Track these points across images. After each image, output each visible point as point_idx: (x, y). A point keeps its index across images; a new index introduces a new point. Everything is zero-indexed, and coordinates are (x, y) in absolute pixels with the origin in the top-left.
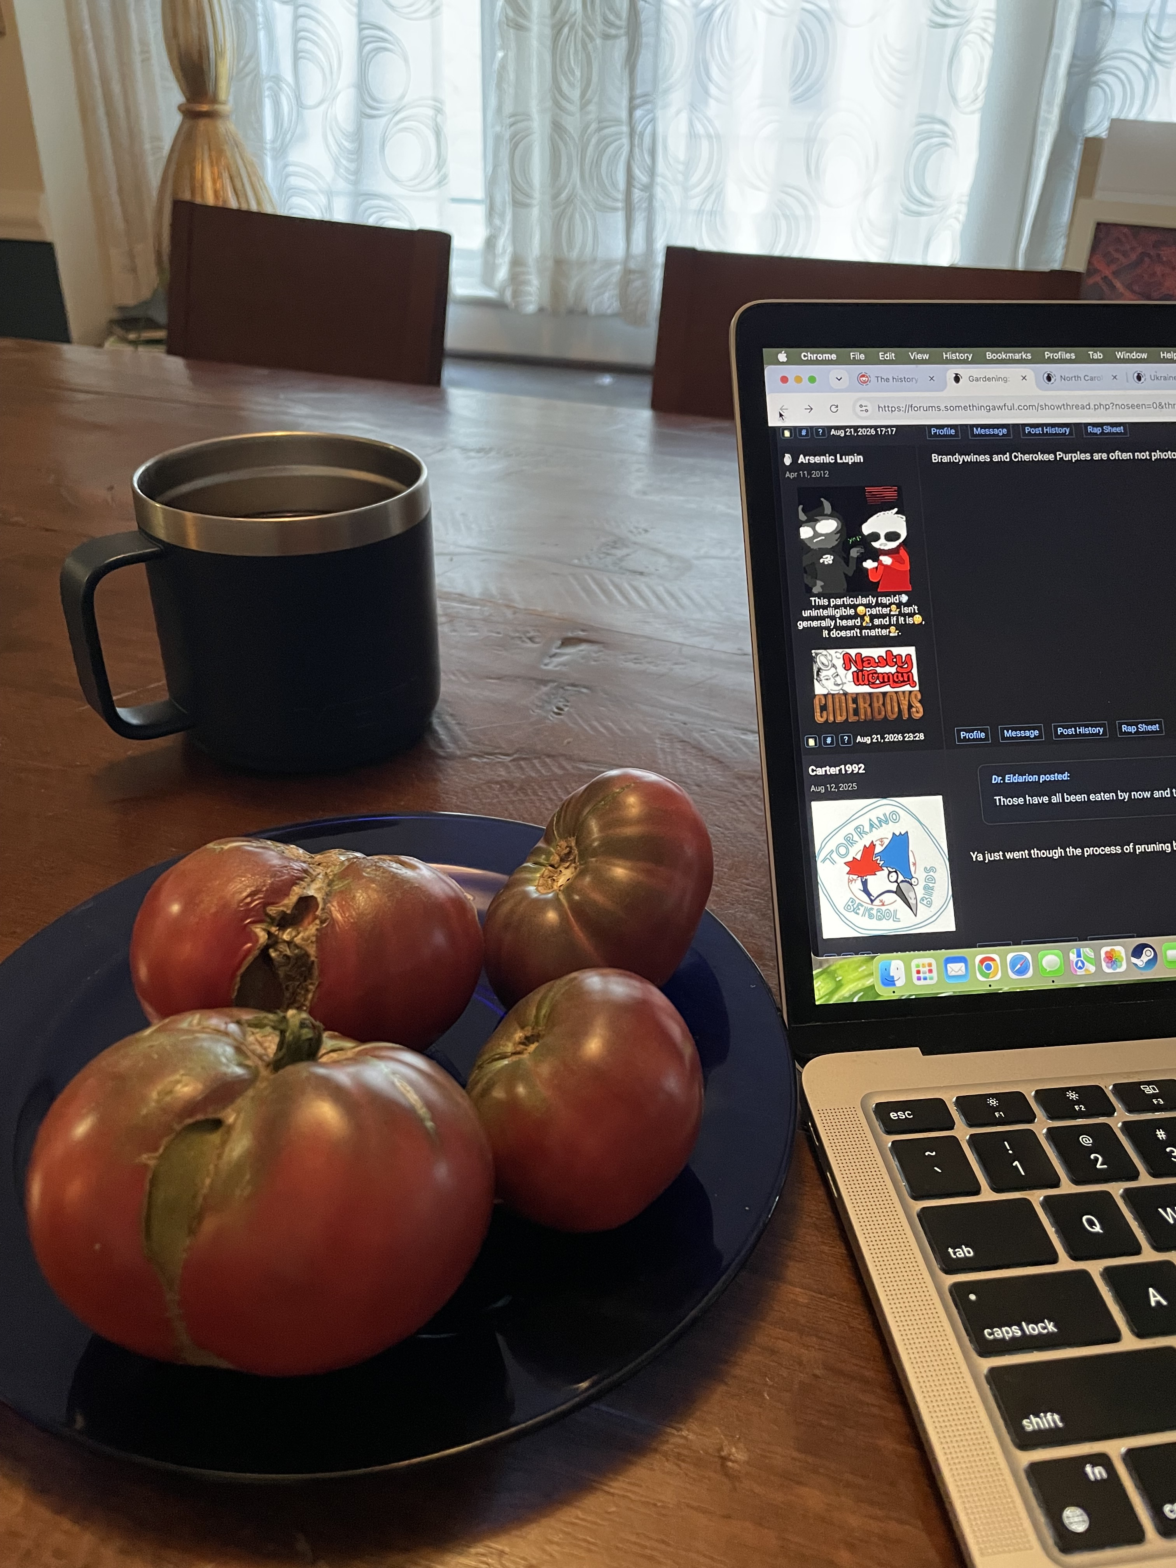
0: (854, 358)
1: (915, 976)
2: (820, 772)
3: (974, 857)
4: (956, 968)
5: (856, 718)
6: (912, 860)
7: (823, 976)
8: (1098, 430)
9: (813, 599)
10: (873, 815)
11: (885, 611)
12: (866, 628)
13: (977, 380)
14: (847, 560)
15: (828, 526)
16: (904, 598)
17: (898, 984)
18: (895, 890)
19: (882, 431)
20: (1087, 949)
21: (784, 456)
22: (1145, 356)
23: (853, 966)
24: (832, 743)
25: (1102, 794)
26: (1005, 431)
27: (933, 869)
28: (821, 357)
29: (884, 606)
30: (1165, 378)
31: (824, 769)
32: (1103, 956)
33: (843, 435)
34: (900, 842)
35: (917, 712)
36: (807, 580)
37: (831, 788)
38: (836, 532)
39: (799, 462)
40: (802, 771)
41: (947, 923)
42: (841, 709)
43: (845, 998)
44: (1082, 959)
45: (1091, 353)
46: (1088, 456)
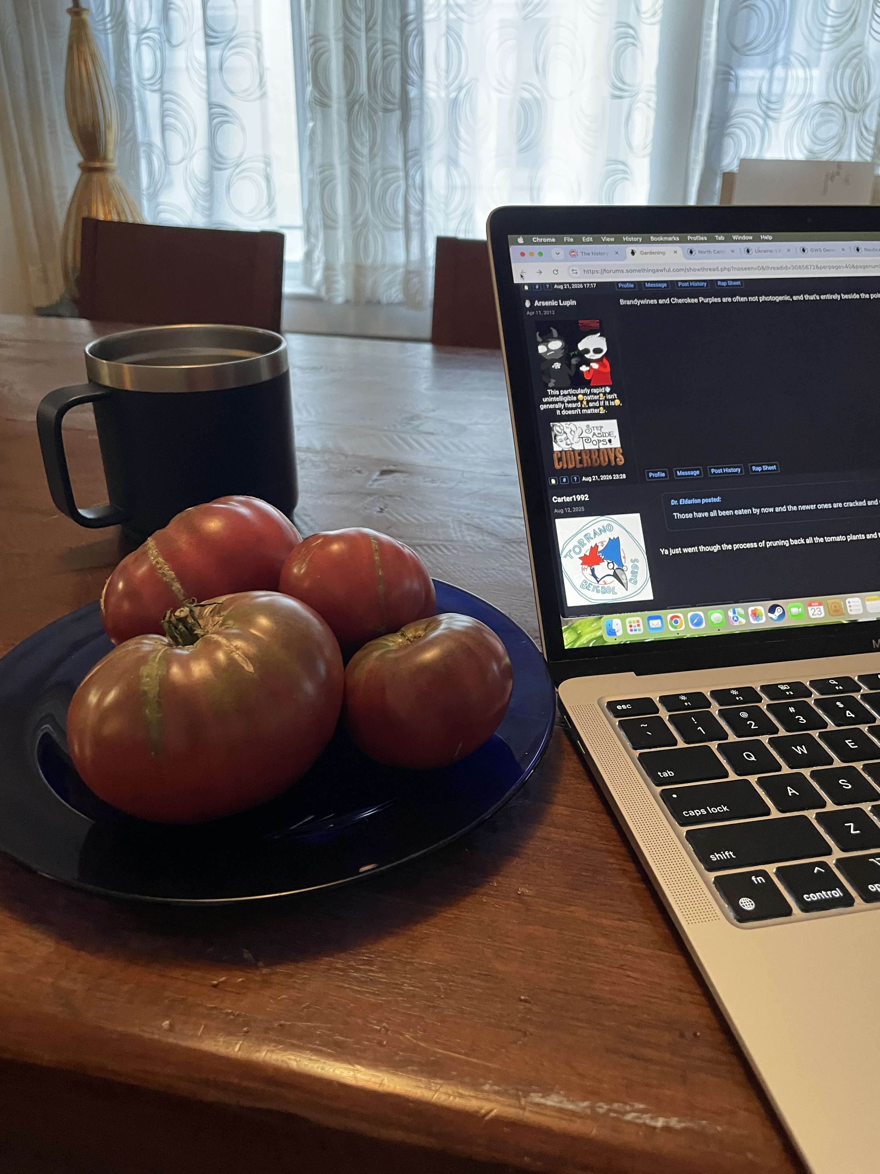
0: (566, 241)
1: (629, 629)
2: (560, 500)
3: (662, 552)
4: (655, 623)
5: (582, 465)
6: (622, 555)
7: (569, 630)
8: (724, 284)
9: (549, 391)
10: (596, 527)
11: (596, 397)
12: (585, 408)
13: (646, 253)
14: (569, 365)
15: (556, 345)
16: (608, 389)
17: (618, 634)
18: (612, 574)
19: (587, 286)
20: (739, 608)
21: (525, 302)
22: (751, 238)
23: (587, 624)
24: (567, 481)
25: (742, 510)
26: (665, 285)
27: (636, 560)
28: (545, 240)
29: (595, 394)
30: (765, 252)
31: (562, 498)
32: (750, 613)
33: (562, 288)
34: (614, 544)
35: (621, 461)
36: (545, 379)
37: (567, 510)
38: (562, 348)
39: (535, 305)
40: (549, 501)
41: (648, 595)
42: (571, 460)
43: (584, 644)
44: (736, 615)
45: (717, 236)
46: (719, 300)
